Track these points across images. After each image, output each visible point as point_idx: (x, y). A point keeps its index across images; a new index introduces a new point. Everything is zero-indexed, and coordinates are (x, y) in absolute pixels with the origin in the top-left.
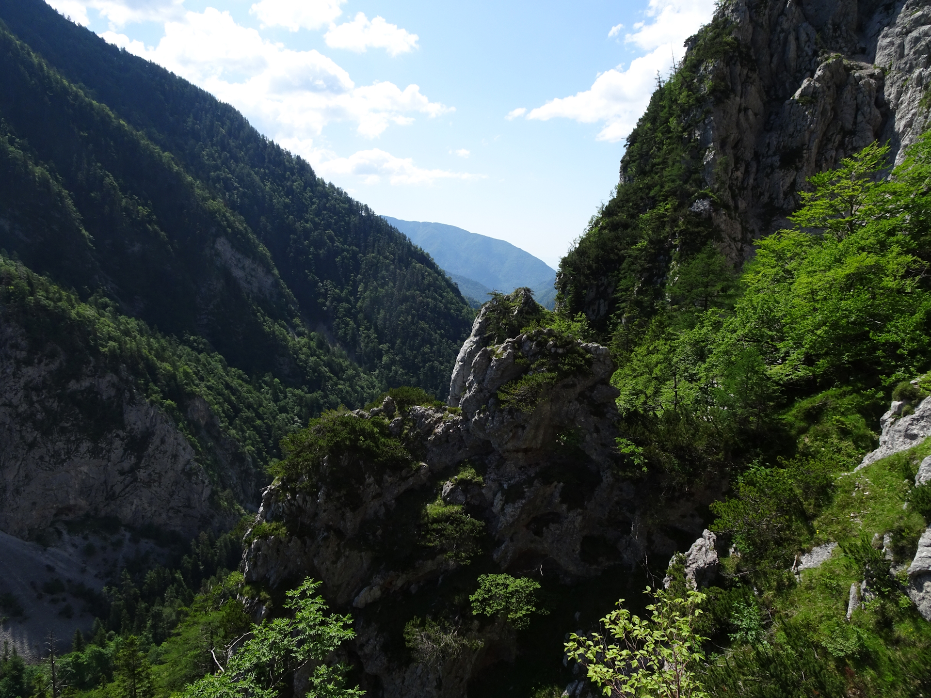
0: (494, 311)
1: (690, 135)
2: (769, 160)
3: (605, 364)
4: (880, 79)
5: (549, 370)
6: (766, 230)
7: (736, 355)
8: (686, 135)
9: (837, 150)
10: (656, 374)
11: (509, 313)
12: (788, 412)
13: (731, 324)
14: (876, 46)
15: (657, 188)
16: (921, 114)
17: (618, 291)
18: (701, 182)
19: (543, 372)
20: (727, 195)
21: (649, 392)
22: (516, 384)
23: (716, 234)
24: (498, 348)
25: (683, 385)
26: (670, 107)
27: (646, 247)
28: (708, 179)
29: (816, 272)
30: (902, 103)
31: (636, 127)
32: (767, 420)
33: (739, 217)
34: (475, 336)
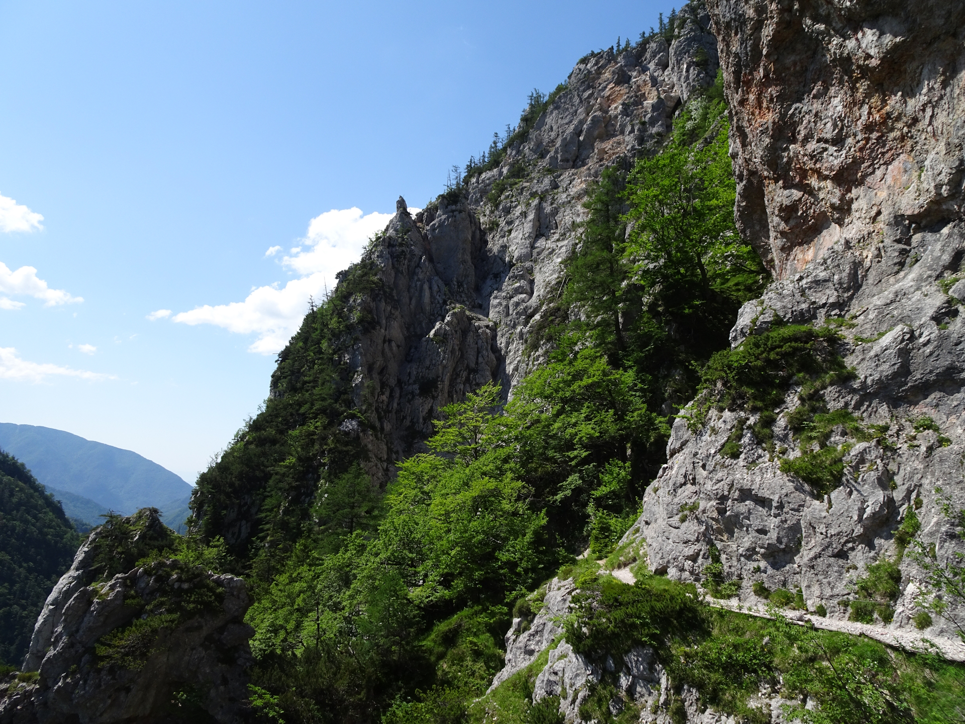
0: (107, 537)
1: (340, 357)
2: (410, 388)
3: (239, 598)
4: (494, 329)
5: (169, 611)
6: (409, 452)
7: (379, 580)
8: (336, 357)
9: (464, 385)
10: (298, 605)
11: (127, 539)
12: (428, 637)
13: (374, 547)
14: (489, 304)
15: (307, 406)
16: (524, 361)
17: (262, 512)
18: (350, 404)
19: (161, 614)
20: (373, 417)
21: (290, 626)
22: (123, 632)
23: (363, 454)
24: (103, 587)
25: (328, 615)
26: (322, 330)
27: (294, 464)
28: (356, 401)
29: (448, 494)
30: (510, 351)
31: (288, 344)
32: (408, 648)
33: (385, 438)
34: (77, 569)
